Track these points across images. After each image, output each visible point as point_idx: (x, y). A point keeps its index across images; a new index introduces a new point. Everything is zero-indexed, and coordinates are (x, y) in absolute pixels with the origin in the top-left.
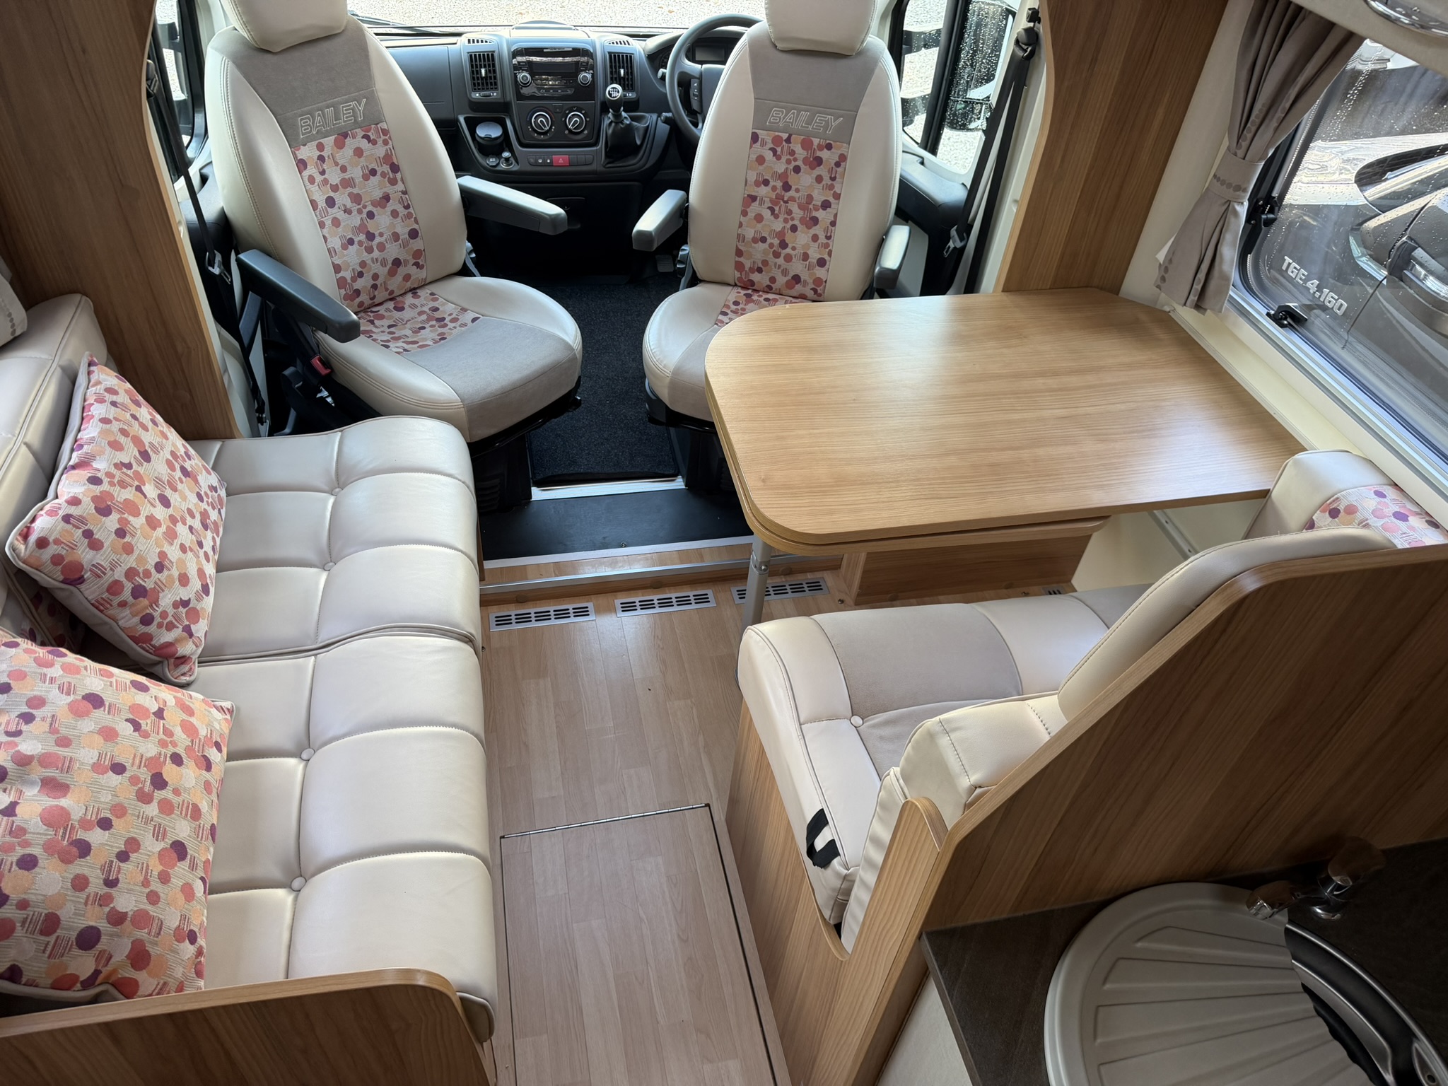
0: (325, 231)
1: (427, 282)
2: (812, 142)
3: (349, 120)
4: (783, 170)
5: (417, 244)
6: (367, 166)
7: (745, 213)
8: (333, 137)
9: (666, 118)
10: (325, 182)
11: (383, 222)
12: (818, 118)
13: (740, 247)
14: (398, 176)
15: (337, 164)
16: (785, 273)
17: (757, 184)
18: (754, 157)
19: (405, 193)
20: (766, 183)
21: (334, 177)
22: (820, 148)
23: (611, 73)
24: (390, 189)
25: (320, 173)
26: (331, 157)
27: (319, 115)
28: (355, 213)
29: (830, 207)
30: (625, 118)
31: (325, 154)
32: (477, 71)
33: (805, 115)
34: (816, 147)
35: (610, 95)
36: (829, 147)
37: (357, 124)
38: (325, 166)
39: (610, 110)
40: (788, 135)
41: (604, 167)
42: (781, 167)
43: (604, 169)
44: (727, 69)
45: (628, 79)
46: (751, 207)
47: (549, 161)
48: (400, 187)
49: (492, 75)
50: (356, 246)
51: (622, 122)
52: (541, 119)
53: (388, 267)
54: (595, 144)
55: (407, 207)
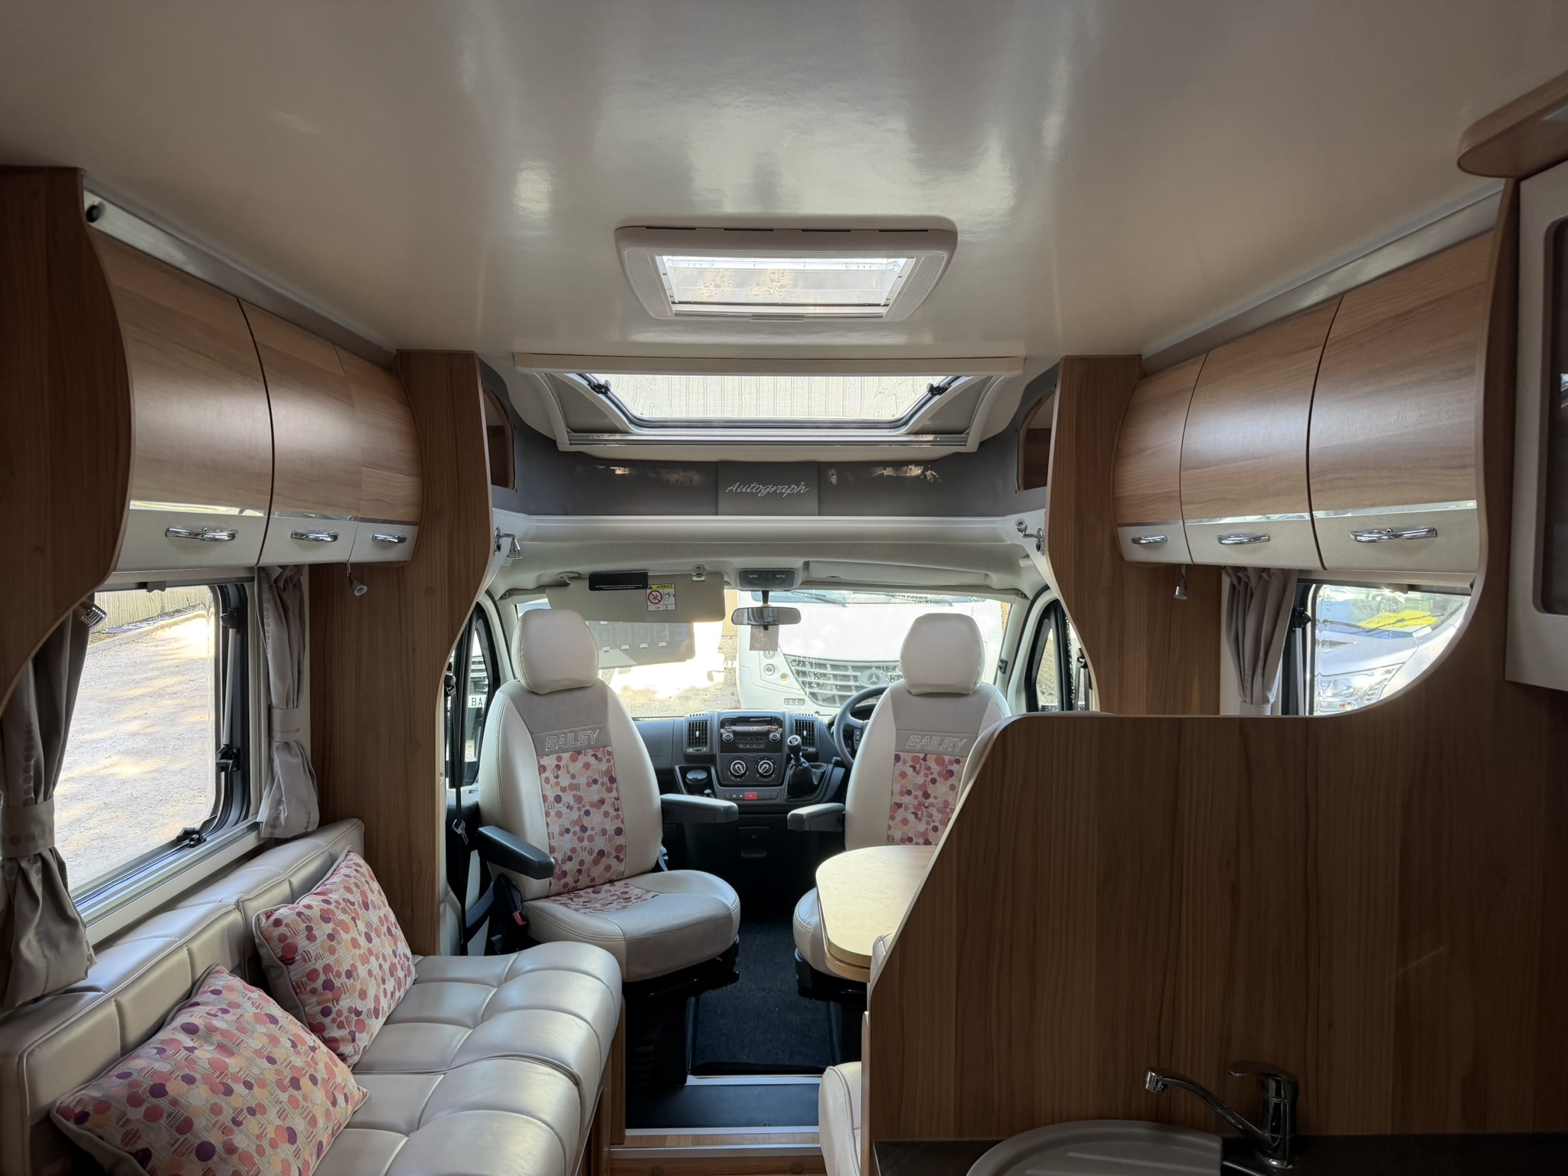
0: (549, 819)
1: (624, 877)
2: (944, 760)
3: (584, 743)
4: (922, 783)
5: (620, 840)
6: (591, 776)
7: (892, 818)
8: (570, 753)
9: (836, 760)
10: (557, 784)
11: (596, 820)
12: (946, 741)
14: (614, 786)
15: (568, 772)
17: (902, 794)
18: (897, 772)
19: (617, 799)
20: (909, 793)
21: (565, 781)
22: (951, 763)
24: (606, 796)
25: (555, 776)
26: (565, 767)
27: (563, 737)
28: (575, 809)
30: (804, 761)
31: (561, 764)
32: (693, 734)
33: (936, 739)
34: (947, 763)
35: (790, 742)
36: (958, 761)
37: (590, 746)
38: (559, 773)
39: (792, 756)
40: (923, 755)
41: (786, 801)
42: (920, 780)
43: (786, 803)
44: (875, 711)
45: (810, 739)
46: (898, 812)
47: (741, 797)
48: (614, 794)
49: (704, 736)
50: (571, 834)
51: (801, 765)
52: (738, 766)
53: (594, 856)
54: (781, 785)
55: (617, 810)
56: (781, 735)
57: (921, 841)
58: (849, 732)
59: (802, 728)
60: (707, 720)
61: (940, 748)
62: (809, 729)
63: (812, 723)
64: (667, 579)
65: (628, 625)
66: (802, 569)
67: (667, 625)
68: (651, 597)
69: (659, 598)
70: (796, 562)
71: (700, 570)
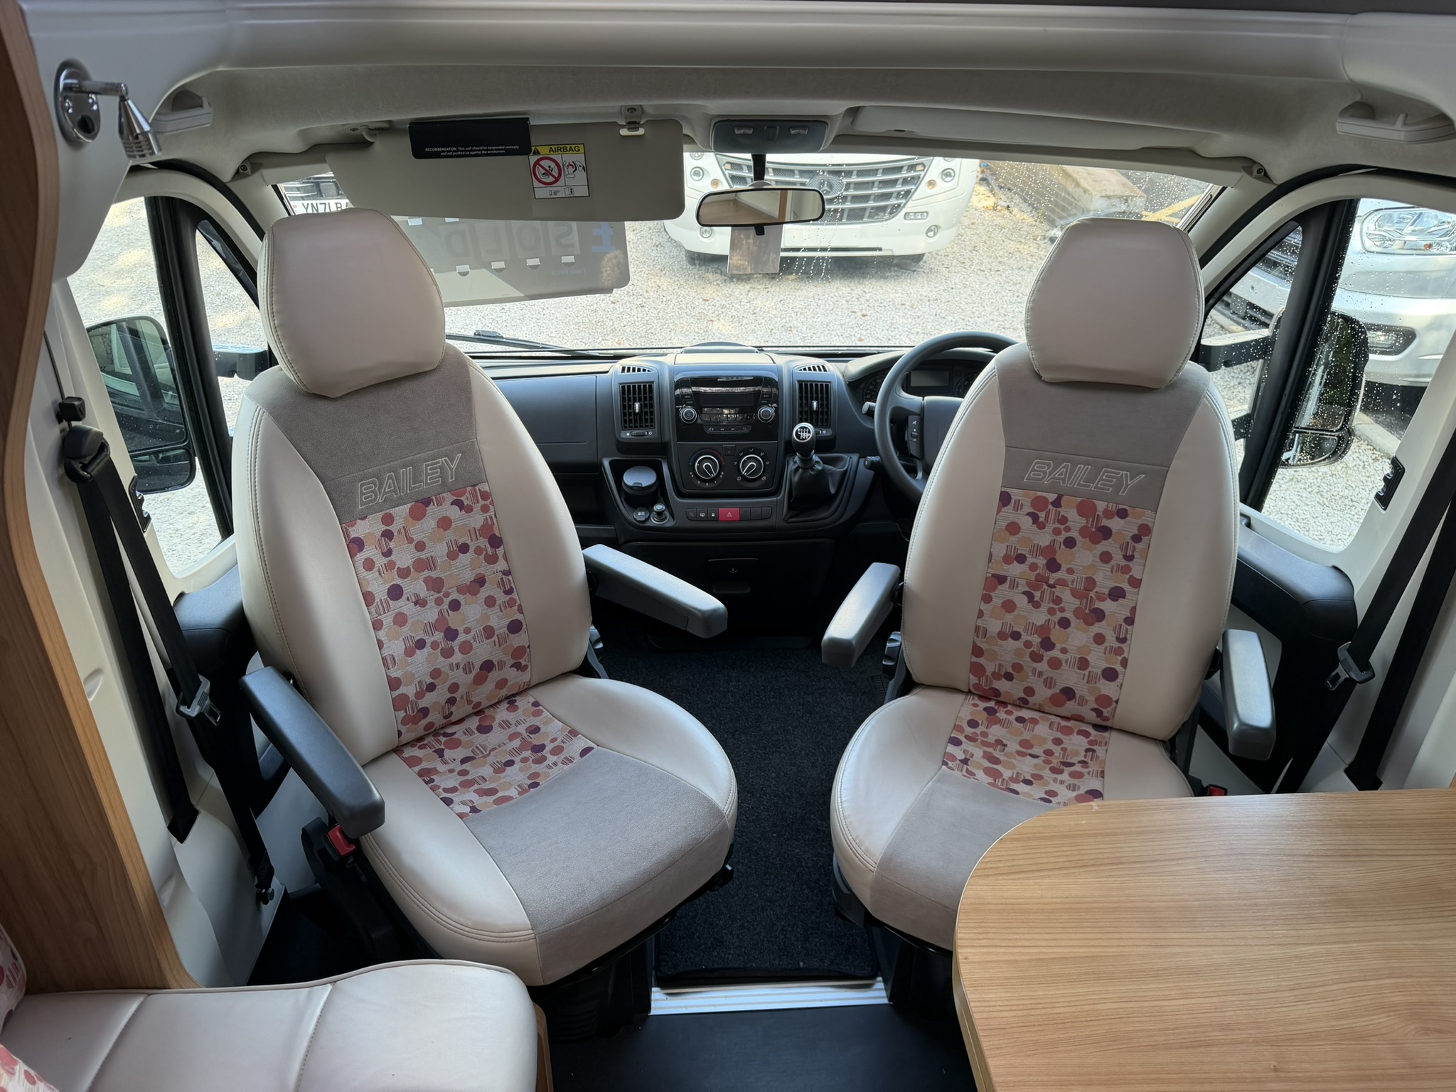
0: (382, 634)
1: (531, 686)
2: (1094, 507)
3: (435, 482)
4: (1048, 543)
5: (519, 640)
7: (987, 599)
8: (409, 505)
9: (872, 461)
10: (391, 565)
11: (473, 613)
12: (1104, 473)
13: (979, 644)
14: (500, 551)
15: (410, 540)
16: (1049, 683)
17: (1007, 560)
18: (1003, 524)
19: (507, 573)
20: (1021, 559)
21: (404, 557)
22: (1108, 514)
23: (801, 405)
24: (485, 569)
25: (382, 554)
26: (403, 531)
27: (390, 478)
28: (431, 604)
29: (1124, 597)
30: (817, 462)
31: (394, 528)
32: (630, 406)
33: (1083, 470)
34: (1101, 514)
35: (798, 436)
36: (1123, 514)
37: (445, 486)
38: (392, 545)
39: (798, 454)
40: (1057, 495)
41: (786, 522)
42: (1044, 539)
43: (786, 524)
44: (965, 404)
45: (822, 413)
46: (997, 591)
47: (713, 515)
48: (501, 565)
49: (648, 410)
50: (427, 650)
51: (812, 468)
52: (707, 463)
53: (474, 673)
54: (775, 494)
55: (509, 592)
56: (777, 410)
57: (1036, 640)
58: (900, 420)
59: (812, 400)
60: (653, 382)
61: (1089, 486)
62: (822, 398)
63: (827, 386)
64: (569, 134)
65: (500, 224)
66: (841, 116)
67: (574, 224)
68: (540, 172)
69: (556, 173)
71: (636, 119)
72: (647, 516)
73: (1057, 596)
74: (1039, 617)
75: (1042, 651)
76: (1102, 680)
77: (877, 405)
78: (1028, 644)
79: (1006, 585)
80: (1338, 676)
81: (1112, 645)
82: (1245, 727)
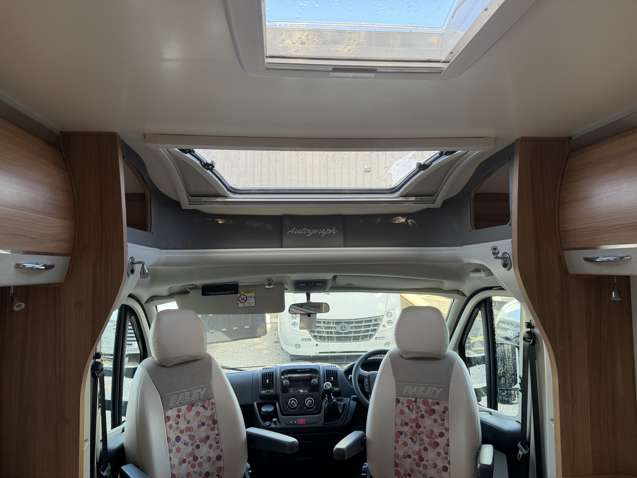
0: (171, 454)
2: (428, 402)
3: (196, 398)
4: (415, 417)
5: (220, 464)
6: (201, 421)
7: (397, 442)
8: (187, 406)
9: (354, 398)
10: (178, 428)
11: (204, 450)
12: (429, 389)
13: (396, 461)
14: (216, 426)
15: (185, 419)
17: (402, 425)
18: (398, 411)
19: (218, 435)
20: (407, 424)
21: (183, 425)
22: (433, 404)
23: (327, 379)
24: (210, 433)
25: (176, 423)
26: (183, 416)
27: (182, 395)
28: (190, 445)
29: (444, 436)
30: (334, 399)
31: (181, 414)
32: (265, 381)
33: (422, 389)
34: (431, 404)
35: (326, 387)
36: (438, 403)
37: (199, 400)
38: (179, 420)
40: (415, 399)
41: (323, 424)
42: (413, 416)
43: (323, 426)
44: (380, 369)
45: (335, 381)
46: (400, 438)
47: (296, 422)
48: (216, 432)
49: (272, 382)
50: (186, 464)
51: (332, 401)
52: (293, 402)
53: (202, 476)
54: (319, 413)
55: (218, 443)
56: (318, 380)
57: (417, 457)
58: (361, 379)
59: (331, 377)
60: (273, 372)
61: (425, 394)
62: (335, 376)
63: (336, 372)
64: (250, 288)
65: (226, 316)
66: (331, 280)
67: (250, 315)
68: (240, 299)
69: (245, 299)
70: (328, 276)
71: (270, 282)
72: (270, 424)
73: (421, 438)
74: (417, 448)
75: (420, 462)
76: (443, 472)
77: (352, 376)
78: (414, 460)
79: (403, 435)
80: (520, 455)
81: (443, 456)
82: (482, 465)
